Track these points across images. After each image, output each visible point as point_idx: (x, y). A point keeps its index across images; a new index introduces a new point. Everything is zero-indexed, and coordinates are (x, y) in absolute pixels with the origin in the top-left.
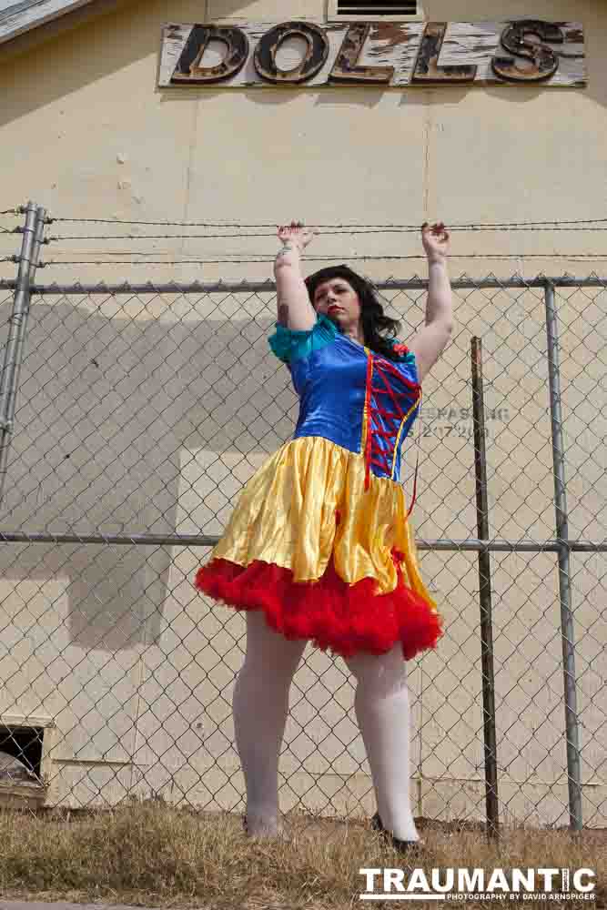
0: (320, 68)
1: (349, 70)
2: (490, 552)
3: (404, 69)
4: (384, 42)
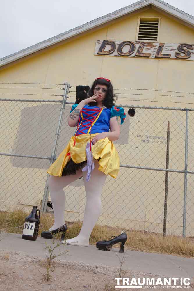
0: (133, 53)
1: (140, 53)
2: (169, 172)
3: (153, 54)
4: (149, 47)
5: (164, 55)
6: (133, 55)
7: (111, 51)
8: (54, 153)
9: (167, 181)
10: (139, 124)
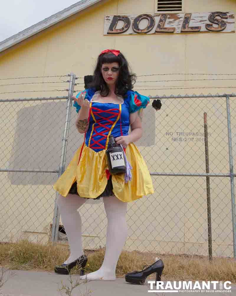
0: (152, 28)
1: (162, 29)
2: (210, 177)
3: (178, 28)
4: (171, 20)
5: (192, 28)
6: (153, 31)
7: (124, 28)
8: (62, 163)
9: (208, 189)
10: (168, 119)
